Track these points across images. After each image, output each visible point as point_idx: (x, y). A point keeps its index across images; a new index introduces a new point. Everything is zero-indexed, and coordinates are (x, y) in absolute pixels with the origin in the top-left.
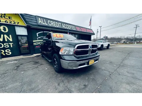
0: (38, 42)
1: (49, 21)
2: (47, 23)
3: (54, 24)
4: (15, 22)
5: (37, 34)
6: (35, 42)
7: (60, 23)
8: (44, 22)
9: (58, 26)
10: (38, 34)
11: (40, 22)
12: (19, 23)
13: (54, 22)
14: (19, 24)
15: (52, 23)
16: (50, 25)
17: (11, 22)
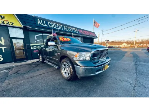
0: (36, 46)
1: (49, 22)
2: (47, 24)
3: (54, 26)
4: (9, 23)
5: (36, 36)
6: (32, 46)
7: (61, 25)
8: (44, 24)
9: (59, 29)
11: (38, 23)
12: (13, 23)
13: (55, 24)
14: (14, 25)
15: (53, 24)
16: (51, 27)
17: (4, 22)
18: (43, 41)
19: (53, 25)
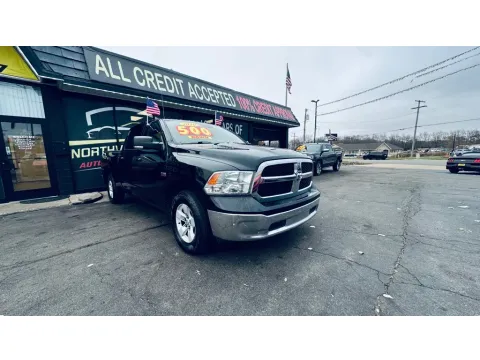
0: (90, 146)
1: (136, 69)
2: (128, 74)
3: (155, 81)
5: (88, 115)
6: (76, 148)
7: (180, 81)
8: (116, 72)
9: (172, 91)
10: (92, 116)
11: (98, 69)
12: (4, 67)
13: (157, 75)
14: (6, 74)
15: (149, 76)
16: (143, 84)
18: (116, 131)
19: (152, 80)
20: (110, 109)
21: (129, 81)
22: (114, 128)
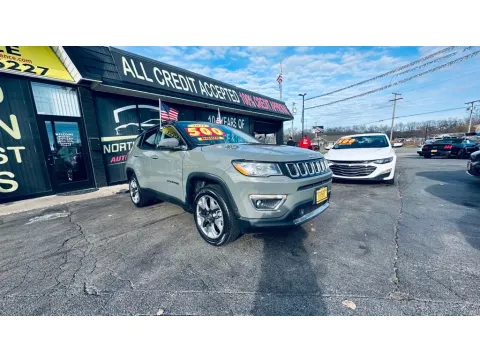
0: (118, 142)
1: (155, 69)
2: (150, 75)
3: (172, 80)
4: (32, 68)
5: (116, 112)
6: (107, 143)
7: (192, 80)
8: (141, 73)
9: (187, 89)
10: (119, 114)
11: (125, 70)
12: (46, 70)
13: (173, 74)
14: (49, 75)
15: (167, 76)
16: (163, 84)
17: (17, 65)
18: (140, 127)
19: (169, 79)
20: (134, 107)
21: (151, 80)
22: (137, 125)
